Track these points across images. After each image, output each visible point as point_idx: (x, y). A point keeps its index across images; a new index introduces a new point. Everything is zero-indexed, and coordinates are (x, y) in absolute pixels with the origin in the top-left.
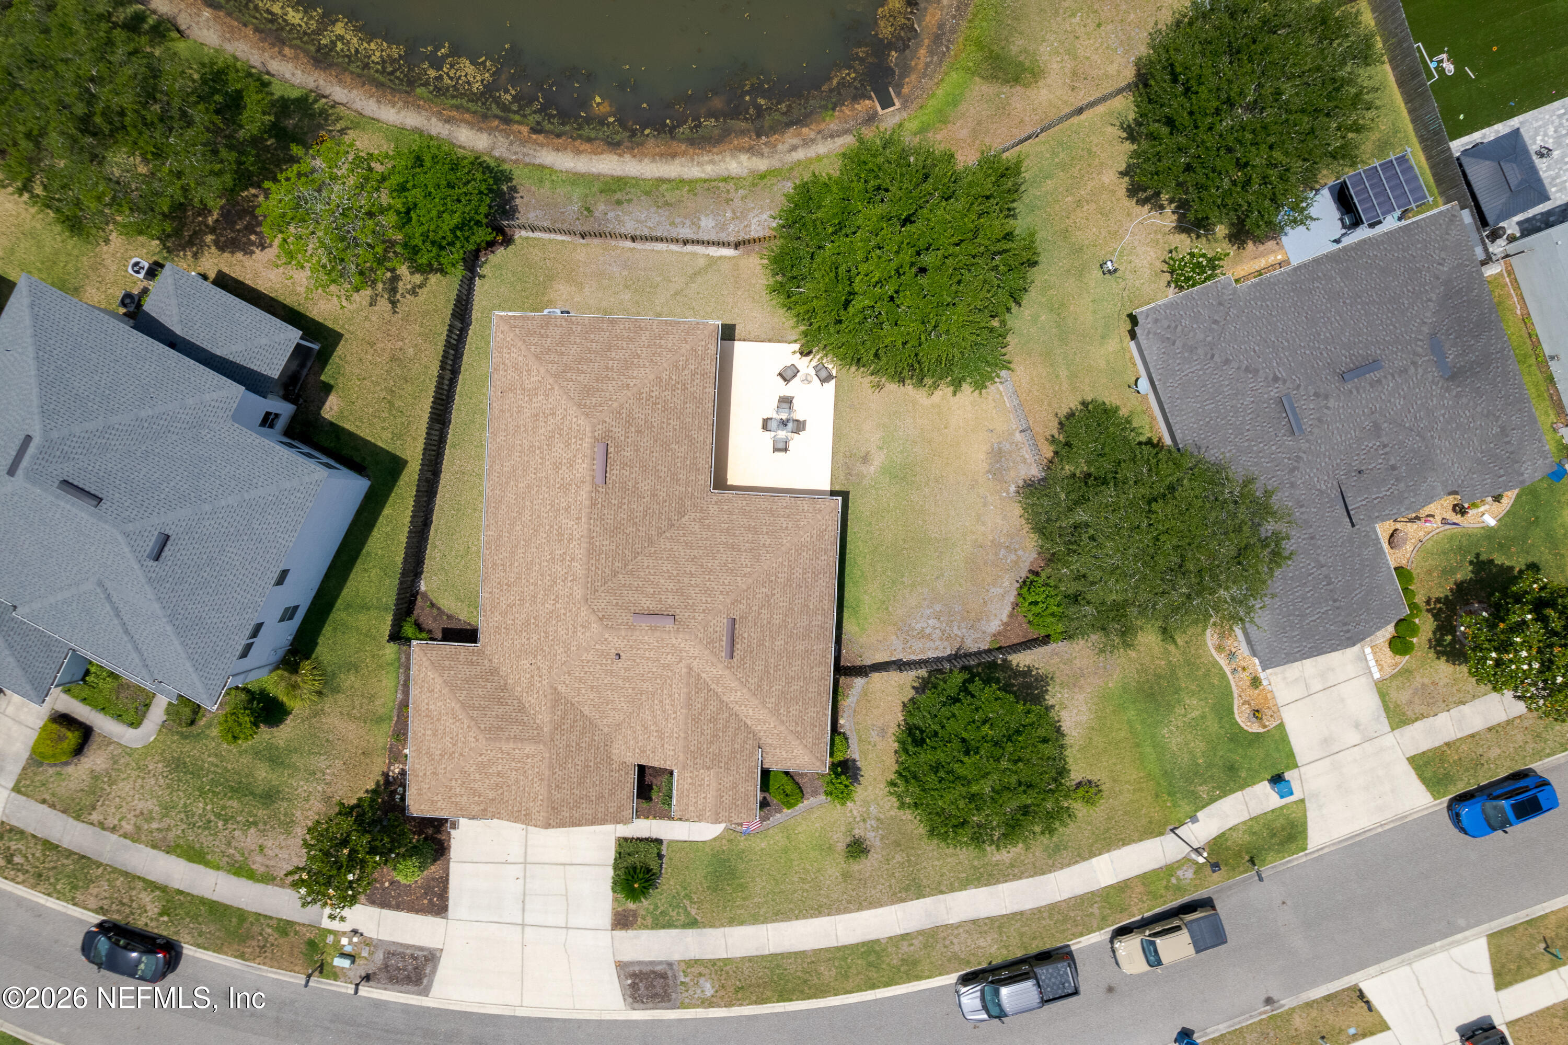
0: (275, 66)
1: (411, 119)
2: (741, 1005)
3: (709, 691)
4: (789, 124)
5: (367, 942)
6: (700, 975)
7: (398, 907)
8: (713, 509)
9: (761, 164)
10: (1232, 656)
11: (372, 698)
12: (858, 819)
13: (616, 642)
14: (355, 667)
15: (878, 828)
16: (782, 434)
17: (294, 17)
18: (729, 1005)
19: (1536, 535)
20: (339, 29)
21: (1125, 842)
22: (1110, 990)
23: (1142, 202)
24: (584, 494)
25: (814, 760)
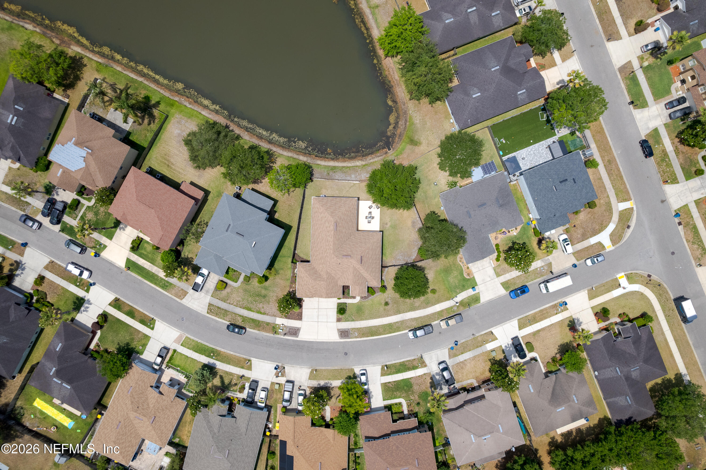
0: (261, 144)
1: (290, 154)
2: (363, 337)
3: (357, 270)
4: (369, 154)
5: (285, 326)
6: (355, 331)
7: (292, 319)
8: (357, 235)
9: (364, 163)
10: (463, 263)
11: (286, 275)
12: (387, 297)
13: (339, 261)
14: (282, 269)
15: (391, 298)
16: (369, 219)
17: (264, 133)
18: (361, 338)
19: (525, 236)
20: (274, 135)
21: (442, 302)
22: (440, 333)
23: (442, 170)
24: (332, 233)
25: (378, 285)
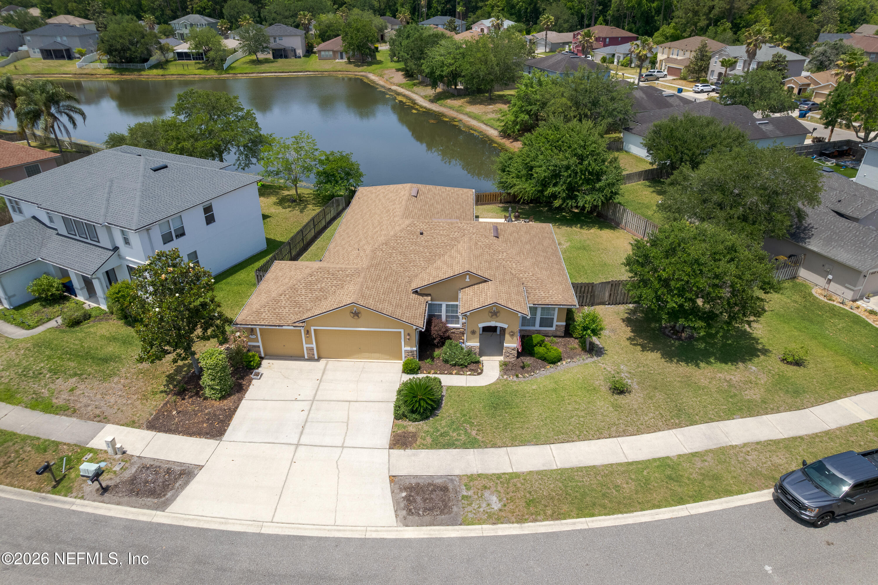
5: (126, 459)
6: (485, 488)
7: (174, 431)
13: (421, 226)
18: (521, 520)
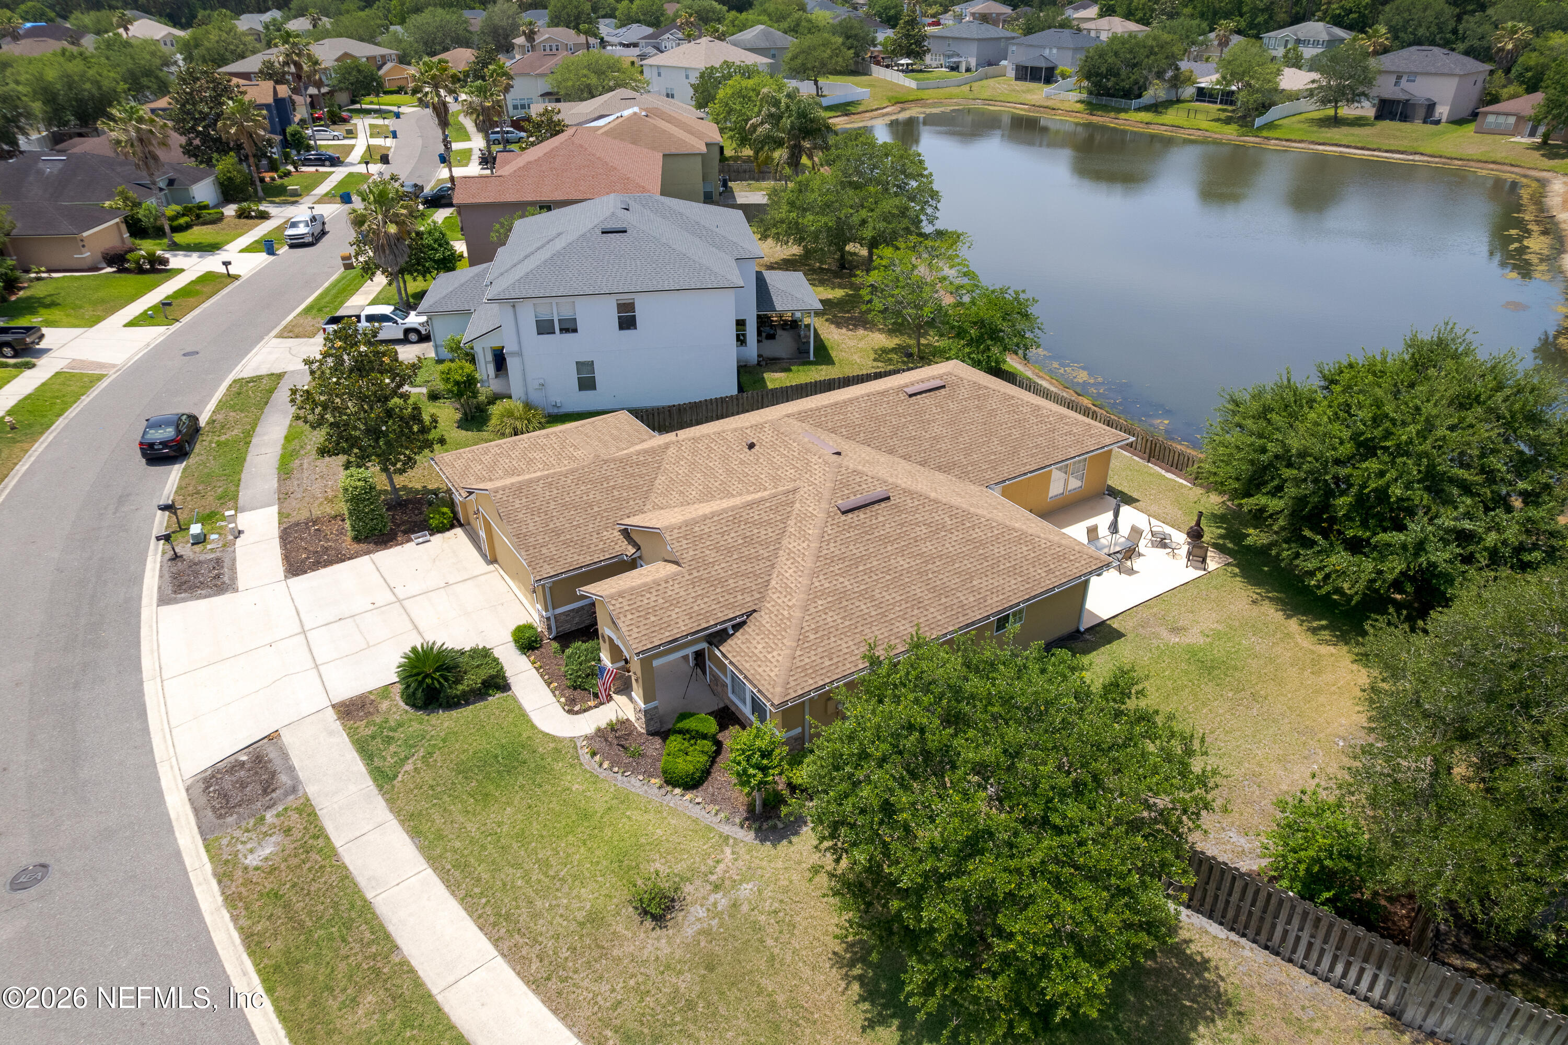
2: (235, 919)
3: (781, 521)
5: (228, 544)
6: (287, 831)
12: (713, 878)
15: (719, 915)
25: (780, 681)
